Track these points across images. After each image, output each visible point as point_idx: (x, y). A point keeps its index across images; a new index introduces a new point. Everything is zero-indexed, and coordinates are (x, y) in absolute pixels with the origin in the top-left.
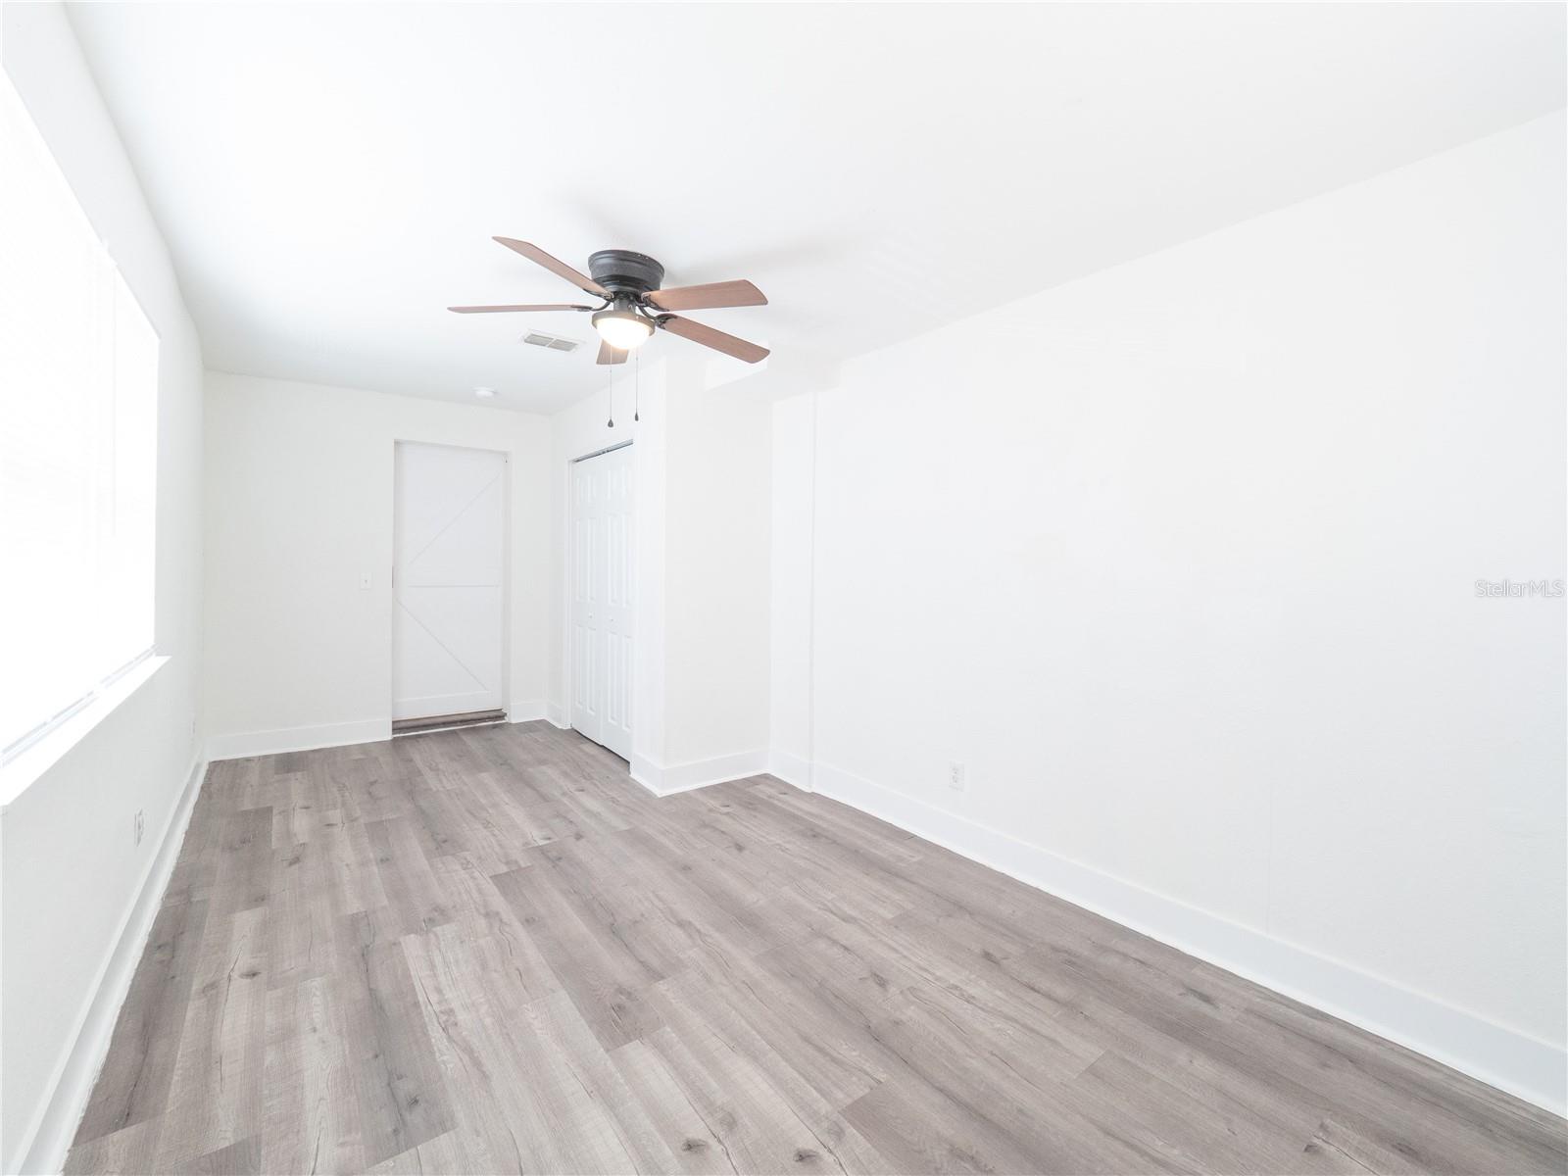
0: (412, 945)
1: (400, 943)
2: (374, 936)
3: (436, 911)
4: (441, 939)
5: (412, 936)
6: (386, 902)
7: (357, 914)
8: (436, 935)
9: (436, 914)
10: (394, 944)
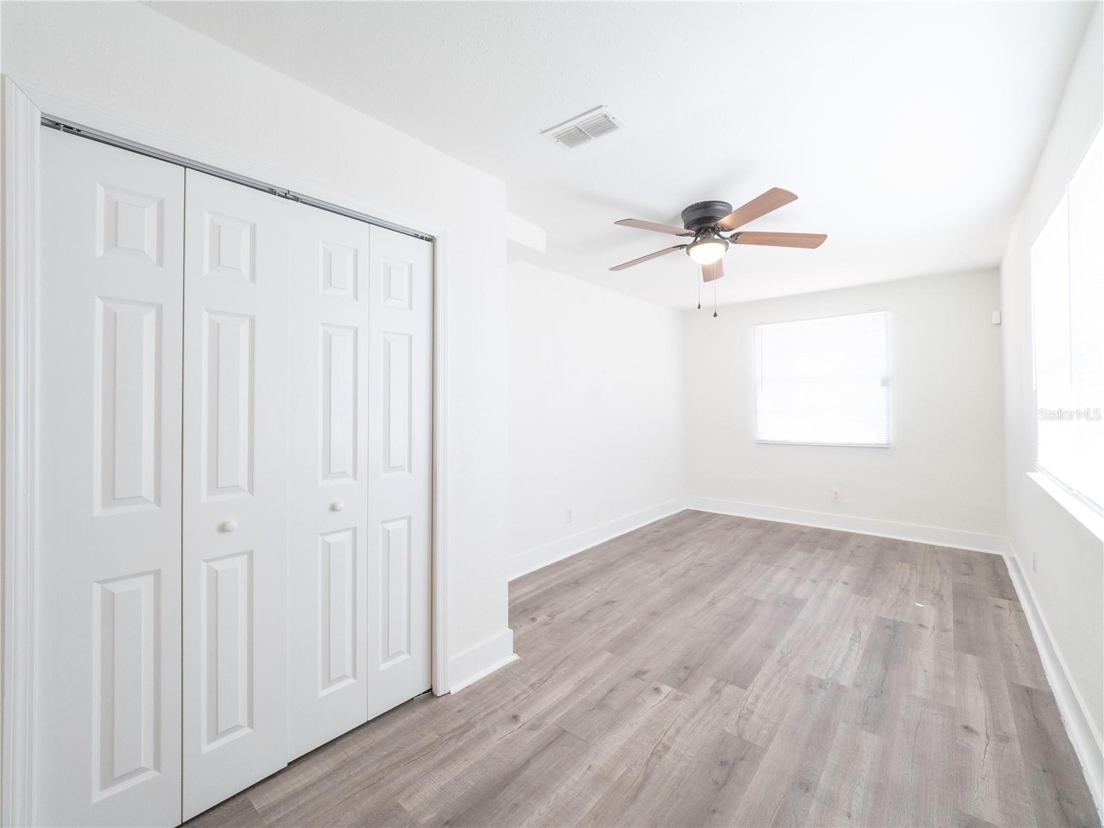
0: (846, 679)
1: (853, 684)
2: (866, 702)
3: (812, 690)
4: (826, 671)
5: (842, 684)
6: (841, 726)
7: (870, 732)
8: (827, 674)
9: (813, 688)
10: (857, 686)
